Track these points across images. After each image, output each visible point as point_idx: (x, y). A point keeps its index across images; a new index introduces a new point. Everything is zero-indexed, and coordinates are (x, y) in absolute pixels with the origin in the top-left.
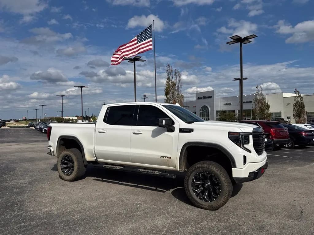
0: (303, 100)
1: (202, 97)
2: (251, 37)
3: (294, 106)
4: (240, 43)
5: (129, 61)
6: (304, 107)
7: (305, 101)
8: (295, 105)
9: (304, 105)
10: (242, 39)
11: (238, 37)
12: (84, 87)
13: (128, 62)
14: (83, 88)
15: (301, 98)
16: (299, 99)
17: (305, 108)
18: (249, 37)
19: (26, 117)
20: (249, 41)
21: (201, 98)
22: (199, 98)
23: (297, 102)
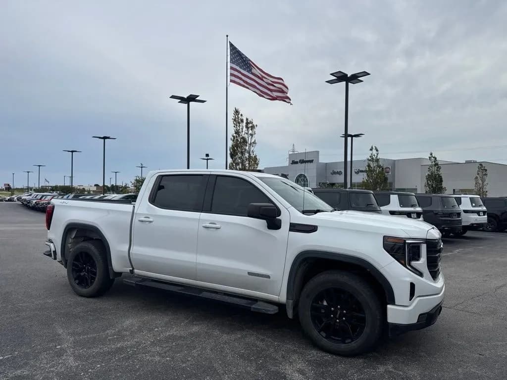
0: (441, 170)
1: (298, 161)
2: (361, 75)
3: (427, 178)
4: (345, 82)
5: (179, 100)
6: (441, 181)
7: (442, 172)
8: (429, 178)
9: (441, 179)
10: (349, 76)
11: (343, 74)
12: (108, 138)
13: (179, 102)
14: (106, 140)
15: (437, 168)
16: (434, 169)
17: (443, 183)
18: (359, 75)
19: (10, 185)
20: (359, 80)
21: (297, 163)
22: (294, 163)
23: (432, 173)
